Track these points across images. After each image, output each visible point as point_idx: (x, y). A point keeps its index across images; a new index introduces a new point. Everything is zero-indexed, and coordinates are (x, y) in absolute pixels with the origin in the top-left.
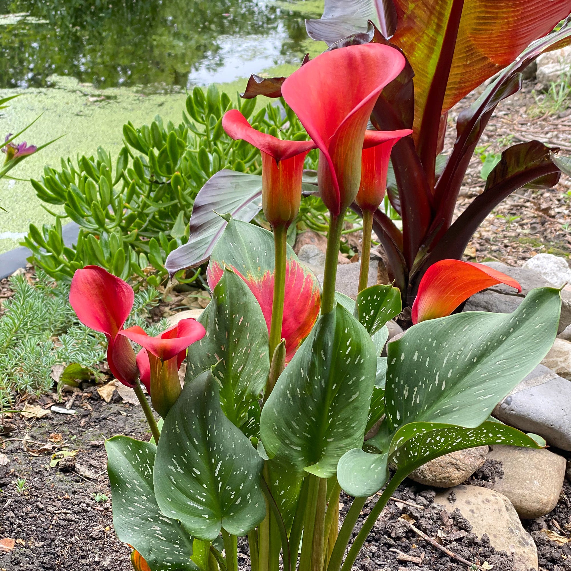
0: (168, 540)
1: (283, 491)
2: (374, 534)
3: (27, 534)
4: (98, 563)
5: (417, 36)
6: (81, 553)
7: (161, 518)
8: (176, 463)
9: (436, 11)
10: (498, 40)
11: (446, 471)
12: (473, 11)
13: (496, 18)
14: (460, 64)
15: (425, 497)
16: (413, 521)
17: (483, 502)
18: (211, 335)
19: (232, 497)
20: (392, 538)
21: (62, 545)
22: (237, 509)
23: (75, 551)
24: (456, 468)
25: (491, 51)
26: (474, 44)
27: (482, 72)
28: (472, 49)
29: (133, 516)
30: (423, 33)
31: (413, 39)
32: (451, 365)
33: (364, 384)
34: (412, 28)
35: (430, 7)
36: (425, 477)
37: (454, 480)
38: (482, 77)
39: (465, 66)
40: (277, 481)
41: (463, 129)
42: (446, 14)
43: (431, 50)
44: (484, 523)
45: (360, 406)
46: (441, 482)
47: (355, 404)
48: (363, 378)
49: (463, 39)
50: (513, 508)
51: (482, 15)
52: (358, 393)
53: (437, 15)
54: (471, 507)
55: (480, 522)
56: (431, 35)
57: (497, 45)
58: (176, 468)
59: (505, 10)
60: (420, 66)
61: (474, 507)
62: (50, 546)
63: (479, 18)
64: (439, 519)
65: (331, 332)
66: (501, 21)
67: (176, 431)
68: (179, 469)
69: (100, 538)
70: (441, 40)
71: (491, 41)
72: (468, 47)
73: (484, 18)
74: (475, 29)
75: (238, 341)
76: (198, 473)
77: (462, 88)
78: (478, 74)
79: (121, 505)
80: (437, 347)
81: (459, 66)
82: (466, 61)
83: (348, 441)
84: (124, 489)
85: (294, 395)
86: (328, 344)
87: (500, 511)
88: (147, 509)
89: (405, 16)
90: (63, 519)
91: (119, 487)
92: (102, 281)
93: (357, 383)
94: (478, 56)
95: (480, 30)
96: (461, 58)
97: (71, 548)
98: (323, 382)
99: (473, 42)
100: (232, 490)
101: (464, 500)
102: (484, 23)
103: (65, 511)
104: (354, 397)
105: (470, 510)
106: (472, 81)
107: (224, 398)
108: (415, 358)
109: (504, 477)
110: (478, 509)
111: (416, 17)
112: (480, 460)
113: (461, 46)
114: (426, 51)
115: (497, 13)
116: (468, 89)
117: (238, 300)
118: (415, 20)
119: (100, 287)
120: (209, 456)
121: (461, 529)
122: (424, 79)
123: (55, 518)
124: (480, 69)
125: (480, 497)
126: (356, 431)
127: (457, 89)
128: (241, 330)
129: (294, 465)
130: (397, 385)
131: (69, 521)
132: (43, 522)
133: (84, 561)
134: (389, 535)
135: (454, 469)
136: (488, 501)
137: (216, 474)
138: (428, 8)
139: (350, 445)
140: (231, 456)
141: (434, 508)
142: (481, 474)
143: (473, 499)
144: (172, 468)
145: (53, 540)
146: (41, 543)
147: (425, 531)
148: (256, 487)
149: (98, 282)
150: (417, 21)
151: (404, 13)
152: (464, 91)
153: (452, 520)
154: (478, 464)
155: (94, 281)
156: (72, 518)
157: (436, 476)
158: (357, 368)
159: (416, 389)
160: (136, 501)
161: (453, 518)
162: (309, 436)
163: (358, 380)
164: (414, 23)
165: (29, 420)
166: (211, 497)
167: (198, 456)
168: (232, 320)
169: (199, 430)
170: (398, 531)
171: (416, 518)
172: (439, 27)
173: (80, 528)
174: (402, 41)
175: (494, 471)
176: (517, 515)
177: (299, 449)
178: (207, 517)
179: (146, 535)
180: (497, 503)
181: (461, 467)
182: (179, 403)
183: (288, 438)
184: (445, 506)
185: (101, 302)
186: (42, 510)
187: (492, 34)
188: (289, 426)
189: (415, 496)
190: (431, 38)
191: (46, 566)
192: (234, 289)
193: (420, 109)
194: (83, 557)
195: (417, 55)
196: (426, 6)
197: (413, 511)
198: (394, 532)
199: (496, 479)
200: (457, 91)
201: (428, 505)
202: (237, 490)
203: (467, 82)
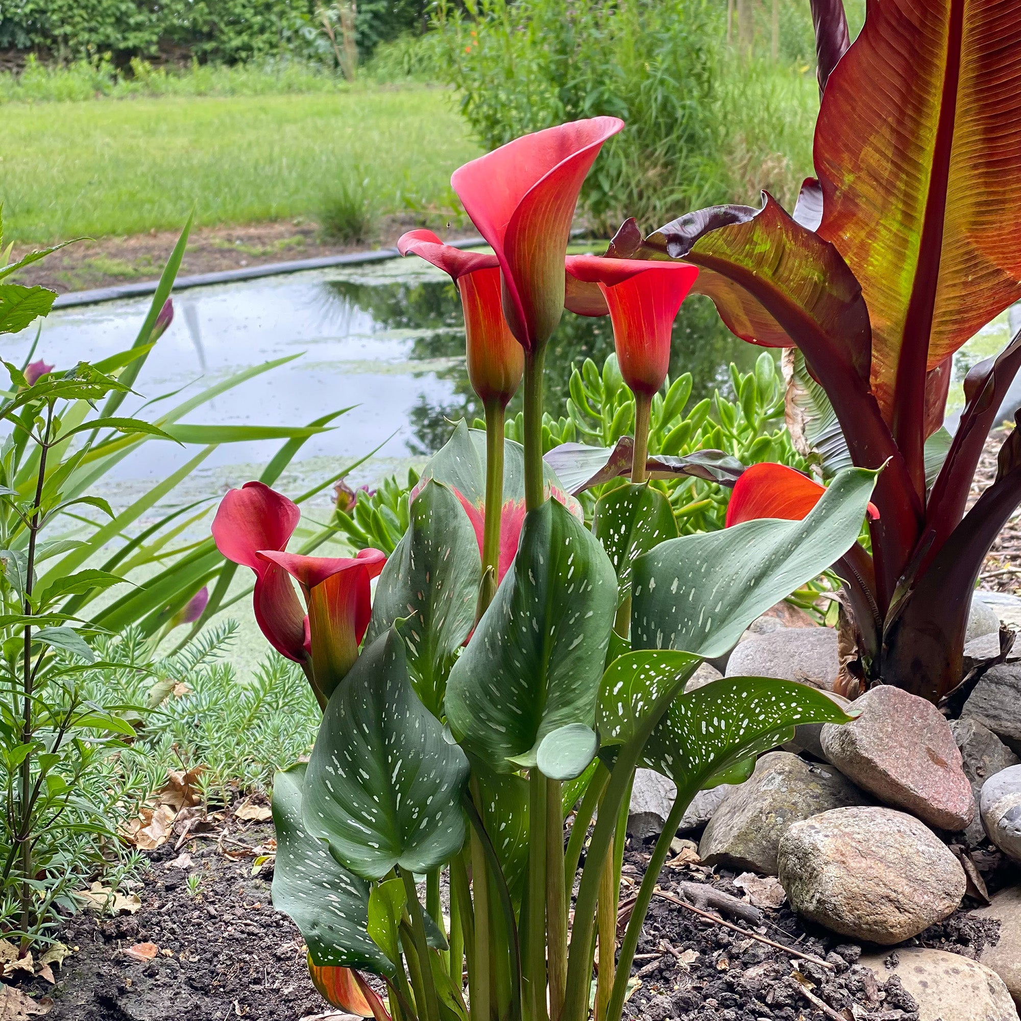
0: (349, 918)
1: (504, 824)
2: (737, 996)
3: (182, 945)
4: (278, 990)
5: (867, 229)
6: (255, 975)
7: (343, 885)
8: (336, 762)
9: (899, 189)
10: (1014, 238)
11: (879, 910)
12: (968, 193)
13: (1003, 202)
14: (957, 281)
15: (842, 955)
16: (811, 986)
17: (947, 972)
18: (405, 577)
19: (415, 816)
20: (767, 1005)
21: (229, 963)
22: (423, 836)
23: (247, 973)
24: (897, 908)
25: (1007, 258)
26: (977, 249)
27: (995, 293)
28: (975, 257)
29: (301, 878)
30: (878, 223)
31: (863, 234)
32: (721, 596)
33: (592, 623)
34: (854, 215)
35: (884, 183)
36: (841, 918)
37: (892, 927)
38: (997, 302)
39: (965, 284)
40: (493, 805)
41: (974, 391)
42: (920, 197)
43: (901, 256)
44: (943, 1004)
45: (584, 656)
46: (870, 931)
47: (578, 653)
48: (590, 614)
49: (958, 241)
50: (1005, 991)
51: (983, 198)
52: (581, 637)
53: (901, 197)
54: (922, 977)
55: (936, 1002)
56: (894, 230)
57: (1014, 248)
58: (336, 769)
59: (1014, 186)
60: (884, 282)
61: (929, 978)
62: (210, 961)
63: (979, 204)
64: (861, 990)
65: (542, 543)
66: (1012, 205)
67: (340, 714)
68: (340, 771)
69: (289, 959)
70: (915, 239)
71: (1002, 240)
72: (966, 253)
73: (986, 203)
74: (975, 223)
75: (442, 585)
76: (366, 776)
77: (964, 321)
78: (989, 297)
79: (287, 864)
80: (708, 573)
81: (954, 285)
82: (967, 276)
83: (565, 711)
84: (294, 838)
85: (493, 644)
86: (538, 561)
87: (975, 988)
88: (323, 870)
89: (838, 193)
90: (242, 932)
91: (287, 836)
92: (263, 503)
93: (581, 621)
94: (987, 268)
95: (983, 223)
96: (957, 272)
97: (241, 968)
98: (534, 621)
99: (974, 246)
100: (414, 806)
101: (913, 966)
102: (987, 212)
103: (248, 921)
104: (576, 642)
105: (921, 982)
106: (980, 308)
107: (419, 671)
108: (674, 588)
109: (999, 943)
110: (935, 982)
111: (859, 196)
112: (945, 901)
113: (955, 252)
114: (890, 257)
115: (1004, 193)
116: (974, 323)
117: (447, 525)
118: (857, 201)
119: (259, 511)
120: (384, 752)
121: (896, 1006)
122: (896, 305)
123: (230, 928)
124: (992, 289)
125: (942, 964)
126: (580, 696)
127: (955, 322)
128: (446, 568)
129: (492, 755)
130: (646, 630)
131: (249, 934)
132: (209, 932)
133: (257, 987)
134: (762, 999)
135: (892, 908)
136: (956, 971)
137: (394, 780)
138: (881, 184)
139: (568, 716)
140: (417, 754)
141: (855, 972)
142: (955, 934)
143: (929, 967)
144: (331, 769)
145: (216, 955)
146: (198, 957)
147: (828, 1000)
148: (452, 804)
149: (257, 505)
150: (861, 202)
151: (836, 188)
152: (967, 325)
153: (883, 994)
154: (941, 907)
155: (252, 503)
156: (256, 931)
157: (860, 918)
158: (583, 599)
159: (673, 636)
160: (309, 858)
161: (886, 991)
162: (519, 712)
163: (582, 616)
164: (857, 205)
165: (245, 822)
166: (384, 816)
167: (367, 752)
168: (437, 554)
169: (372, 713)
170: (778, 993)
171: (818, 982)
172: (908, 217)
173: (263, 945)
174: (845, 238)
175: (983, 934)
176: (1013, 1004)
177: (503, 730)
178: (377, 846)
179: (316, 906)
180: (972, 976)
181: (907, 907)
182: (350, 674)
183: (483, 710)
184: (877, 973)
185: (260, 533)
186: (214, 917)
187: (1001, 228)
188: (487, 692)
189: (827, 953)
190: (896, 235)
191: (195, 984)
192: (443, 511)
193: (893, 354)
194: (257, 981)
195: (875, 263)
196: (876, 180)
197: (812, 970)
198: (771, 994)
199: (986, 946)
200: (956, 327)
201: (847, 969)
202: (422, 805)
203: (971, 310)
